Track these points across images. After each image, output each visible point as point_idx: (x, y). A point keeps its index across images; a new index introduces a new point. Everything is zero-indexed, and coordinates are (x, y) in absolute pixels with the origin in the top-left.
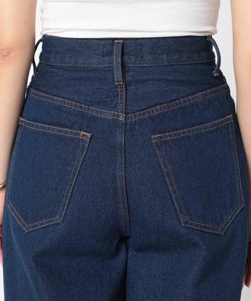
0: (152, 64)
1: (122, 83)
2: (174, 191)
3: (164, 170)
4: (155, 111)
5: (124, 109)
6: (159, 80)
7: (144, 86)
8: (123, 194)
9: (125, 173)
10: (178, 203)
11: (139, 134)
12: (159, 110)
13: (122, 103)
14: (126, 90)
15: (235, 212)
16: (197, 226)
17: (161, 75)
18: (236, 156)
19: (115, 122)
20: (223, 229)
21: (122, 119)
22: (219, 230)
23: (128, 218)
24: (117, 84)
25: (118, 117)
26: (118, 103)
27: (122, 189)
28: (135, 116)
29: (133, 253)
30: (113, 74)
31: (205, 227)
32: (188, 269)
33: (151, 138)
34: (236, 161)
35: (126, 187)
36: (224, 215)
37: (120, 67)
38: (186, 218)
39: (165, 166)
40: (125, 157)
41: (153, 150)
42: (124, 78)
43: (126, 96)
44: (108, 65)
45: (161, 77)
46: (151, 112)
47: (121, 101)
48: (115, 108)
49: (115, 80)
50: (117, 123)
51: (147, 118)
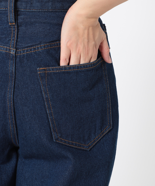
0: (40, 10)
1: (14, 24)
2: (51, 114)
3: (44, 96)
4: (40, 48)
5: (15, 45)
6: (44, 23)
7: (32, 27)
8: (11, 112)
9: (13, 96)
10: (53, 123)
11: (27, 66)
12: (43, 47)
13: (14, 40)
14: (18, 29)
15: (103, 134)
16: (65, 142)
17: (46, 19)
18: (107, 89)
19: (8, 54)
20: (89, 146)
21: (13, 52)
22: (85, 147)
23: (15, 132)
24: (10, 24)
25: (10, 51)
26: (10, 40)
27: (11, 109)
28: (24, 51)
29: (22, 160)
30: (7, 16)
31: (72, 144)
32: (61, 173)
33: (37, 70)
34: (108, 93)
35: (14, 107)
36: (93, 135)
37: (13, 11)
38: (57, 135)
39: (45, 93)
40: (15, 83)
41: (38, 79)
42: (16, 19)
43: (18, 34)
44: (4, 9)
45: (46, 20)
46: (37, 49)
47: (13, 38)
48: (8, 44)
49: (9, 21)
50: (9, 56)
51: (33, 53)
